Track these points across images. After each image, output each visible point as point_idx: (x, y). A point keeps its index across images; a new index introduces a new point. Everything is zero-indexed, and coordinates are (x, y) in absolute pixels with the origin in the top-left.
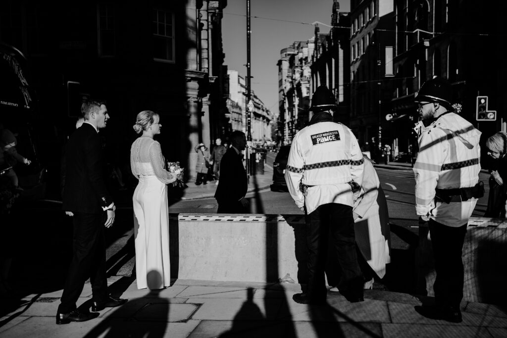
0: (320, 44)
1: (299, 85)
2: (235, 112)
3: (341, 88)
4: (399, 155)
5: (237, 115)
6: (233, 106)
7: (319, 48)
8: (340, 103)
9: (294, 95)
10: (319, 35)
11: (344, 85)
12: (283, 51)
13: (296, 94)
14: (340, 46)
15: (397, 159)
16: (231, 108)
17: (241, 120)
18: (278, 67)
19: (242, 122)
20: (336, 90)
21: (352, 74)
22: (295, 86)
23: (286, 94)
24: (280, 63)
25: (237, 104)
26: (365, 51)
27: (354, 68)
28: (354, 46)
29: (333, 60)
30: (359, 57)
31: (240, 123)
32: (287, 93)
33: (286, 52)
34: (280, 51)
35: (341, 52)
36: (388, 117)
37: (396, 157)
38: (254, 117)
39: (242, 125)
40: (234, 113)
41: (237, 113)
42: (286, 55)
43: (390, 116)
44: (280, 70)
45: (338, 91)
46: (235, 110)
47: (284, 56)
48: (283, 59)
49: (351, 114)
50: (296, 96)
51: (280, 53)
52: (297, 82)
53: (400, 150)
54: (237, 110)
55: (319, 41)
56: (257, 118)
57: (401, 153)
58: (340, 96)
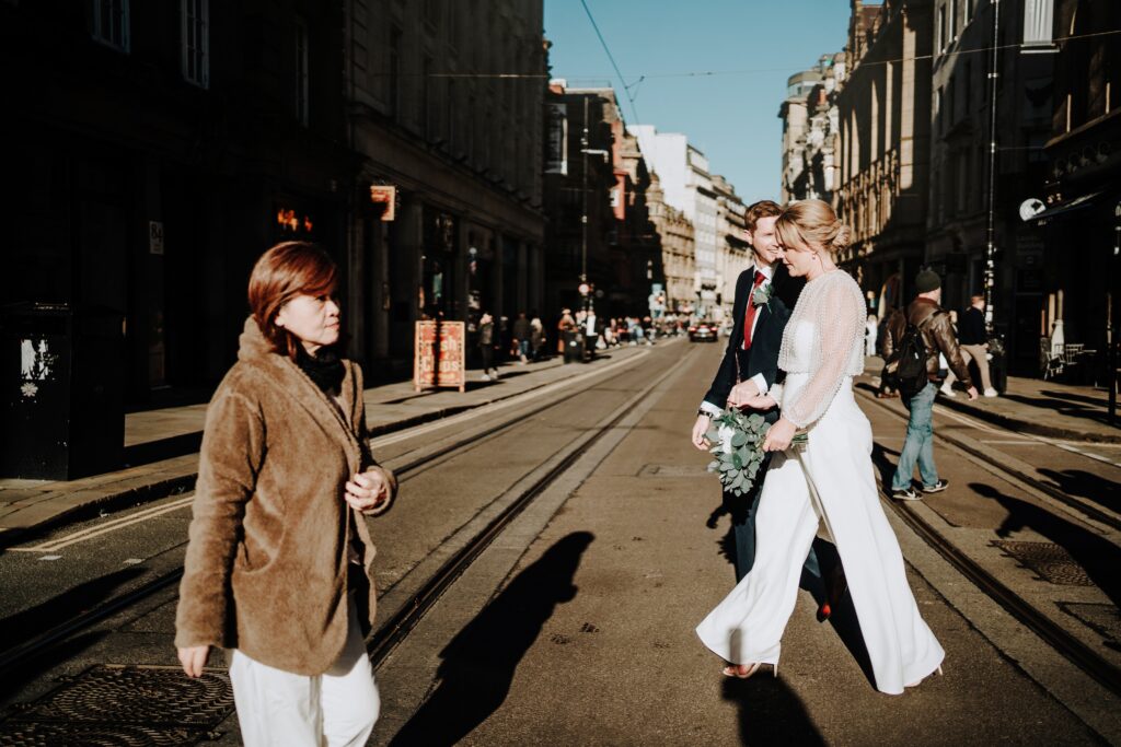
0: (863, 34)
1: (819, 157)
2: (674, 235)
3: (907, 147)
4: (1064, 357)
5: (681, 241)
6: (668, 219)
7: (860, 43)
8: (902, 191)
9: (807, 186)
10: (859, 9)
11: (916, 137)
12: (793, 81)
13: (812, 182)
14: (905, 21)
15: (1059, 370)
16: (664, 224)
17: (693, 253)
18: (781, 121)
19: (693, 258)
20: (894, 153)
21: (936, 98)
22: (810, 163)
23: (791, 186)
24: (784, 111)
25: (681, 215)
26: (973, 13)
27: (940, 79)
28: (943, 9)
29: (890, 68)
30: (956, 39)
31: (689, 260)
32: (795, 183)
33: (800, 82)
34: (786, 80)
35: (910, 39)
36: (1027, 211)
37: (1055, 363)
38: (729, 248)
39: (693, 266)
40: (670, 236)
41: (680, 236)
42: (799, 89)
43: (1036, 206)
44: (786, 126)
45: (898, 157)
46: (674, 229)
47: (796, 93)
48: (791, 100)
49: (930, 223)
50: (812, 190)
51: (785, 84)
52: (814, 151)
53: (1069, 338)
54: (682, 230)
55: (861, 24)
56: (737, 251)
57: (1075, 347)
58: (903, 170)
